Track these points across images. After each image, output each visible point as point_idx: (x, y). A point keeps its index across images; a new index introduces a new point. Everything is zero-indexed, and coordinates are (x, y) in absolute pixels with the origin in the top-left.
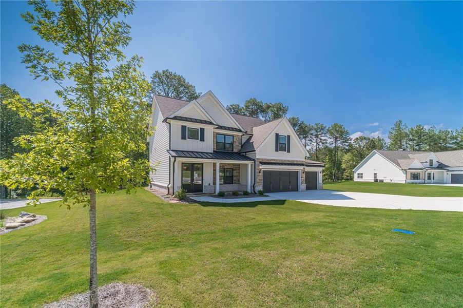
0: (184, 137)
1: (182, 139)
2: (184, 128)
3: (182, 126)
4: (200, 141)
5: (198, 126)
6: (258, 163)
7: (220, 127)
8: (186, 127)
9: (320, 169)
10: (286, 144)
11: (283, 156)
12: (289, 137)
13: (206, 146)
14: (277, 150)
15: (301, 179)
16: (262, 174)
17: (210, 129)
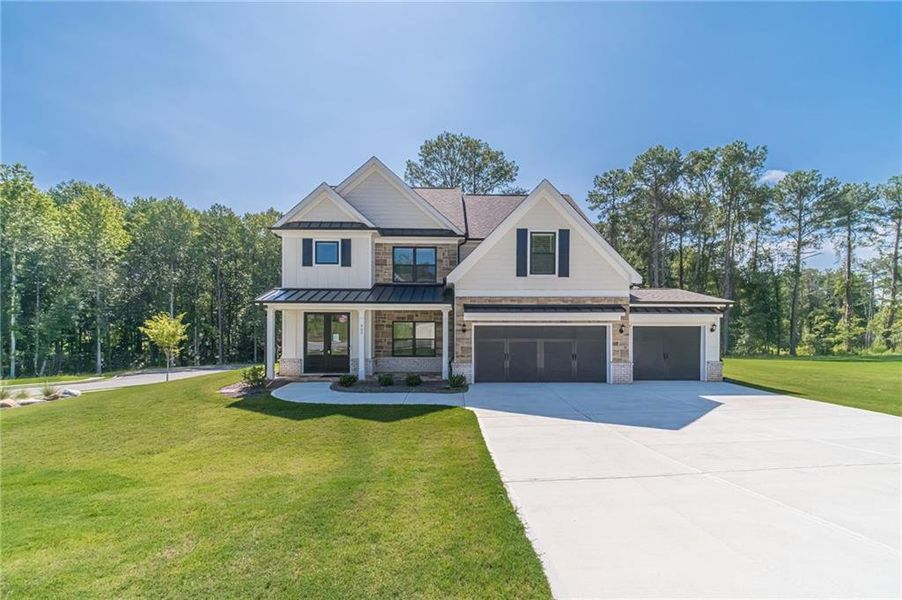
0: (307, 262)
1: (304, 265)
2: (307, 243)
3: (304, 240)
4: (342, 265)
5: (336, 236)
6: (461, 308)
7: (384, 232)
8: (311, 240)
9: (716, 318)
10: (554, 254)
11: (545, 288)
12: (564, 234)
13: (355, 276)
14: (521, 273)
15: (611, 347)
16: (473, 334)
17: (363, 239)
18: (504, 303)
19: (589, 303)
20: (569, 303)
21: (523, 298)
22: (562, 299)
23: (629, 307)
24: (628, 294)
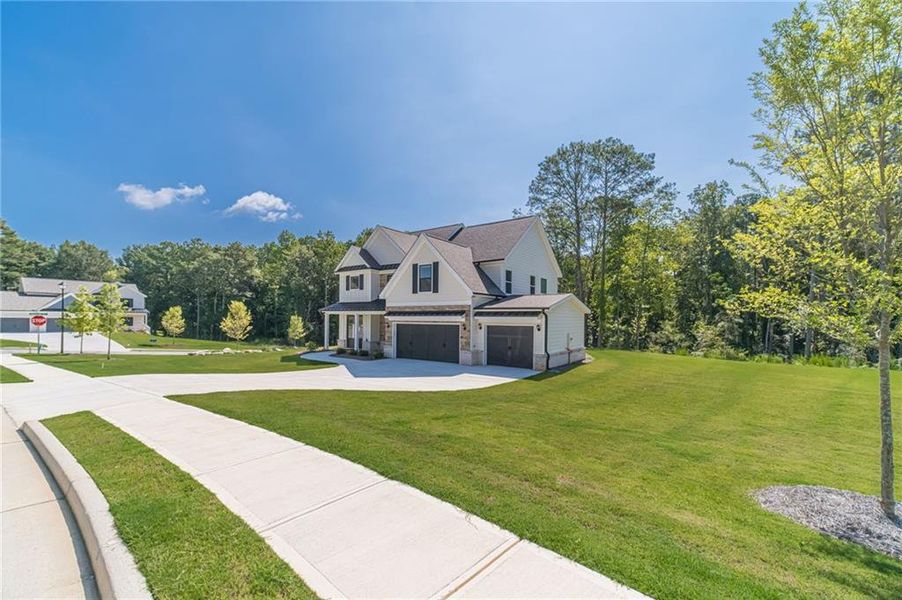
3: (347, 276)
4: (361, 289)
5: (358, 273)
10: (431, 278)
11: (426, 300)
12: (436, 265)
13: (365, 295)
14: (415, 291)
15: (460, 340)
16: (394, 329)
17: (368, 274)
18: (406, 310)
19: (448, 309)
20: (437, 310)
21: (414, 307)
22: (433, 307)
23: (472, 312)
24: (470, 303)
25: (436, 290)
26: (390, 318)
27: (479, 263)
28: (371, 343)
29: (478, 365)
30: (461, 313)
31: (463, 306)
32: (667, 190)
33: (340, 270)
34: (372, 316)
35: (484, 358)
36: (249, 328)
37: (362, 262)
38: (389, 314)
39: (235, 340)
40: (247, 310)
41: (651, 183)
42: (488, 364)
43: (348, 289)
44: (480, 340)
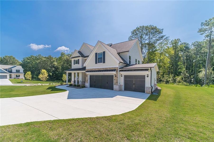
3: (74, 60)
4: (78, 64)
5: (78, 59)
10: (102, 58)
11: (101, 66)
12: (104, 52)
13: (79, 66)
14: (96, 63)
15: (114, 81)
16: (89, 77)
17: (80, 58)
18: (93, 70)
19: (109, 69)
20: (105, 69)
21: (96, 69)
22: (103, 68)
23: (119, 70)
24: (118, 66)
25: (104, 62)
26: (87, 73)
27: (119, 53)
28: (82, 82)
29: (121, 90)
30: (114, 70)
31: (115, 68)
32: (167, 38)
33: (72, 58)
34: (82, 72)
35: (123, 88)
36: (47, 78)
37: (79, 55)
38: (87, 71)
39: (43, 81)
40: (47, 72)
41: (162, 37)
42: (125, 90)
43: (74, 64)
44: (121, 81)
